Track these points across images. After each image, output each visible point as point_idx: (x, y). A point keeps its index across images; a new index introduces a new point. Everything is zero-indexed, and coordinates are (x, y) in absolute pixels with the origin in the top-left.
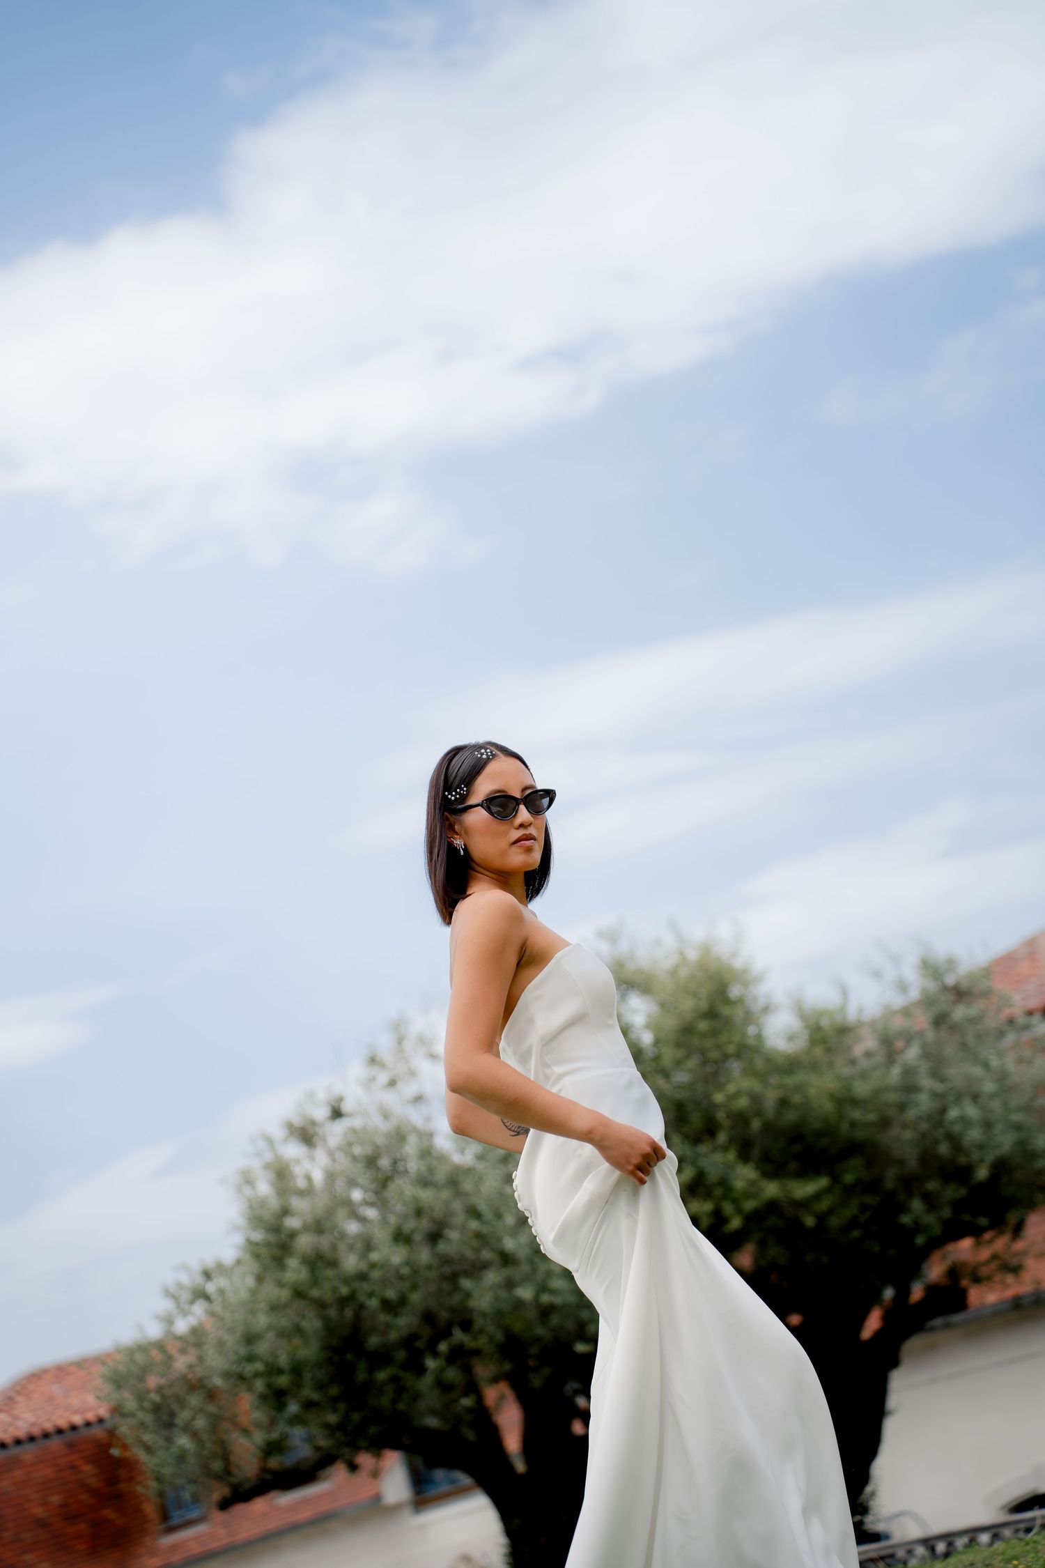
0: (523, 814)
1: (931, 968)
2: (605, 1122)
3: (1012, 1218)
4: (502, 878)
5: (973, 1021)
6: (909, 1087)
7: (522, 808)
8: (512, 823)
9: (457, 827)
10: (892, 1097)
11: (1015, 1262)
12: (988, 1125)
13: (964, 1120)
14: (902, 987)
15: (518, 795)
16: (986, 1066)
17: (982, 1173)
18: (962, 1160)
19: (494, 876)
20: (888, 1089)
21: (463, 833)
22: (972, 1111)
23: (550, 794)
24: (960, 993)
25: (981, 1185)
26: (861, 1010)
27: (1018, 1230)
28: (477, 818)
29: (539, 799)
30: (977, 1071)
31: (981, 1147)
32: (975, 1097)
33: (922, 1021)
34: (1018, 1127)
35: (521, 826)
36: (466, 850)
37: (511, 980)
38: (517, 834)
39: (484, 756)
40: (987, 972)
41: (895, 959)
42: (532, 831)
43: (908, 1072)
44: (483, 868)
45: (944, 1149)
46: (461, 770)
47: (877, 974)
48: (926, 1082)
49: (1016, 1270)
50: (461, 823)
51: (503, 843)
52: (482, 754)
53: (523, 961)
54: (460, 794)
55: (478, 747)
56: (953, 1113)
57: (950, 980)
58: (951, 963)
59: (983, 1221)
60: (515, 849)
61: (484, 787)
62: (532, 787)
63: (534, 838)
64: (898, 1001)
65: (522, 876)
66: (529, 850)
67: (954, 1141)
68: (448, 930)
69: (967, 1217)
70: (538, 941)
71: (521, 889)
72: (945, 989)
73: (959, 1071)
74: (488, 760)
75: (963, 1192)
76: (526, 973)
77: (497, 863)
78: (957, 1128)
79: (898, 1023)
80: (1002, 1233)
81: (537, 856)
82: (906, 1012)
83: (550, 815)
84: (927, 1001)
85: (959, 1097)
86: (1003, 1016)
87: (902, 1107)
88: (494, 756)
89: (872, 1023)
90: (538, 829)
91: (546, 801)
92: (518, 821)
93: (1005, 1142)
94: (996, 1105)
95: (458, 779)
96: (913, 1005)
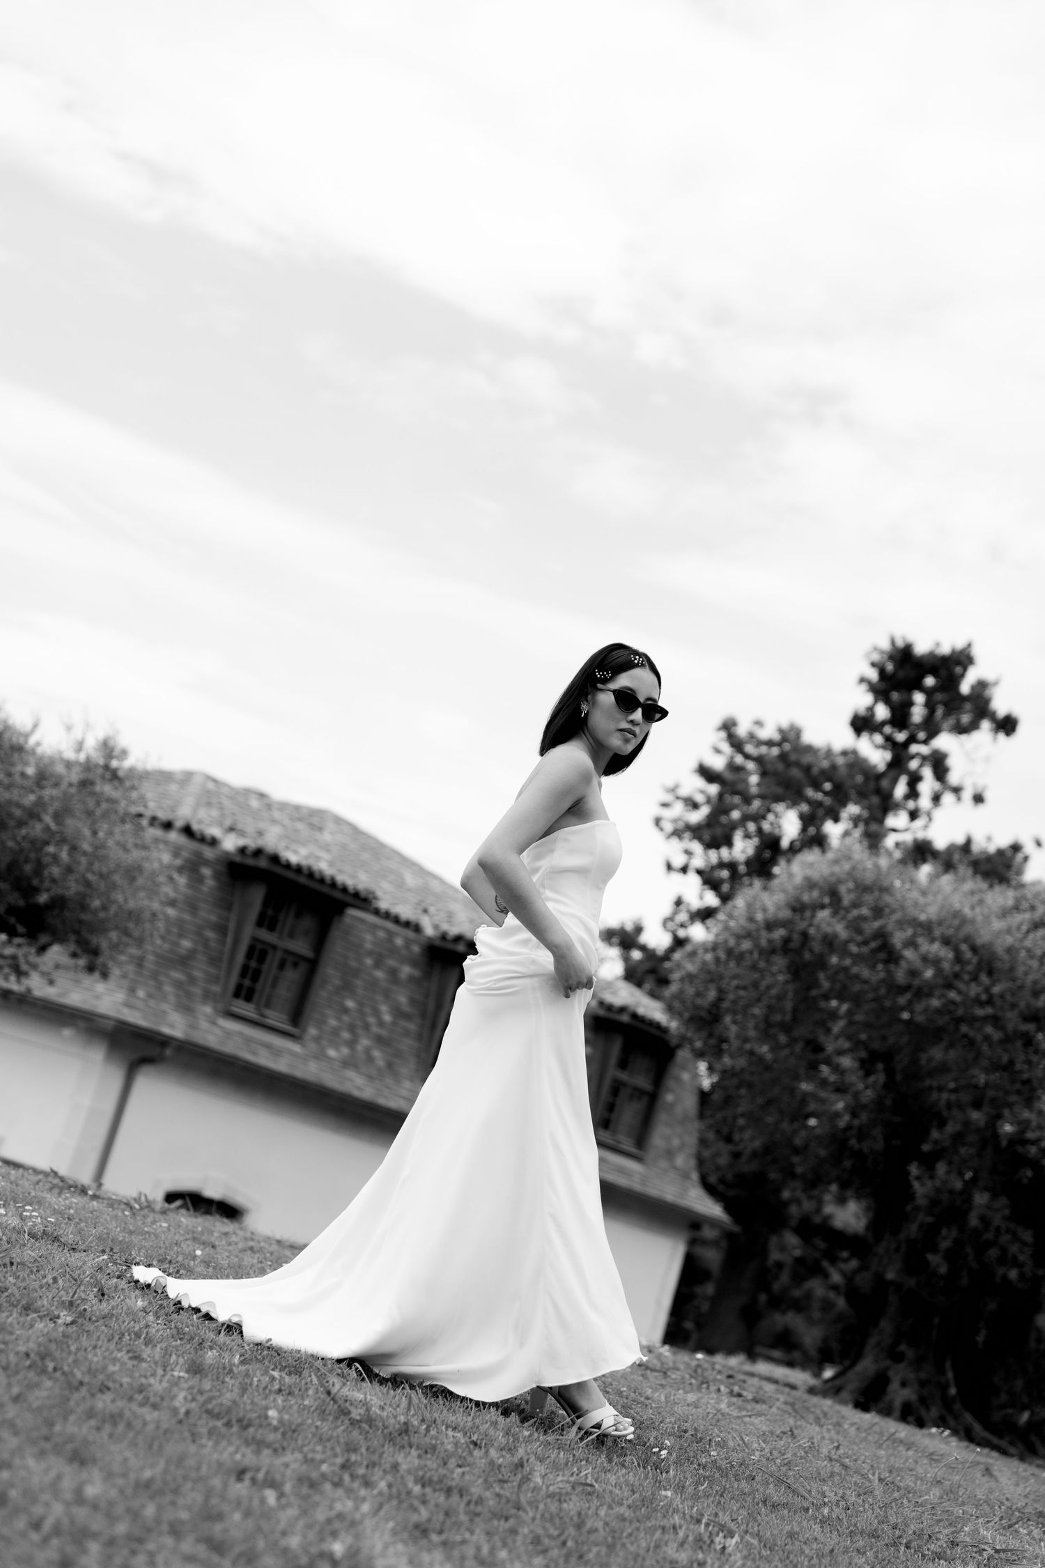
0: (638, 715)
1: (107, 748)
2: (570, 947)
3: (44, 939)
4: (597, 748)
5: (111, 801)
6: (33, 814)
7: (640, 710)
8: (627, 716)
9: (589, 697)
10: (18, 813)
11: (24, 967)
12: (69, 870)
13: (55, 858)
14: (80, 746)
15: (642, 700)
16: (95, 833)
17: (43, 898)
18: (35, 882)
19: (593, 744)
20: (18, 805)
21: (591, 703)
22: (64, 855)
23: (664, 713)
24: (113, 776)
25: (37, 907)
26: (38, 744)
27: (42, 949)
28: (606, 698)
29: (654, 712)
30: (87, 832)
31: (54, 881)
32: (74, 848)
33: (75, 777)
34: (88, 884)
35: (632, 722)
36: (586, 715)
37: (558, 817)
38: (625, 725)
39: (636, 661)
40: (146, 775)
41: (88, 726)
42: (637, 730)
43: (40, 803)
44: (590, 734)
45: (28, 868)
46: (615, 662)
47: (69, 728)
48: (48, 819)
49: (20, 973)
50: (594, 695)
51: (612, 726)
52: (635, 659)
53: (572, 810)
54: (605, 675)
55: (636, 653)
56: (51, 849)
57: (114, 763)
58: (124, 753)
59: (21, 929)
60: (618, 734)
61: (623, 681)
62: (654, 700)
63: (635, 735)
64: (70, 755)
65: (611, 754)
66: (627, 741)
67: (40, 867)
68: (540, 758)
69: (12, 920)
70: (591, 803)
71: (604, 764)
72: (107, 767)
73: (76, 825)
74: (636, 666)
75: (21, 903)
76: (570, 819)
77: (601, 736)
78: (47, 860)
79: (60, 769)
80: (30, 945)
81: (630, 748)
82: (69, 764)
83: (655, 725)
84: (88, 766)
85: (63, 841)
86: (134, 810)
87: (21, 824)
88: (643, 665)
89: (41, 758)
90: (641, 731)
91: (658, 716)
92: (632, 717)
93: (72, 888)
94: (83, 860)
95: (611, 664)
96: (77, 763)
